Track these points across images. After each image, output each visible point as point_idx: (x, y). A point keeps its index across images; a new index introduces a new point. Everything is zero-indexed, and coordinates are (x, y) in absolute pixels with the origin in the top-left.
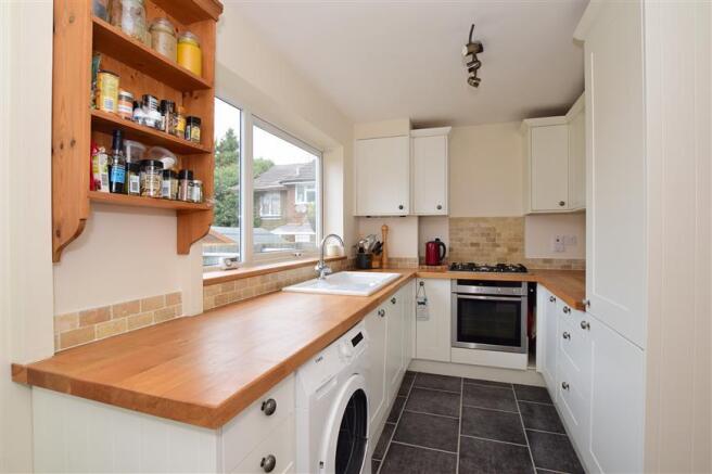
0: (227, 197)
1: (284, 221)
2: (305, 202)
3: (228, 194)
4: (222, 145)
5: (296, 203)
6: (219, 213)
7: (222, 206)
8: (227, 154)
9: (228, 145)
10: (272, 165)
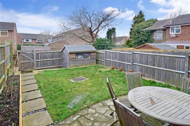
0: (141, 33)
1: (165, 40)
2: (175, 33)
3: (142, 31)
4: (138, 16)
5: (170, 33)
6: (138, 38)
7: (139, 35)
8: (140, 19)
9: (140, 16)
10: (157, 20)
